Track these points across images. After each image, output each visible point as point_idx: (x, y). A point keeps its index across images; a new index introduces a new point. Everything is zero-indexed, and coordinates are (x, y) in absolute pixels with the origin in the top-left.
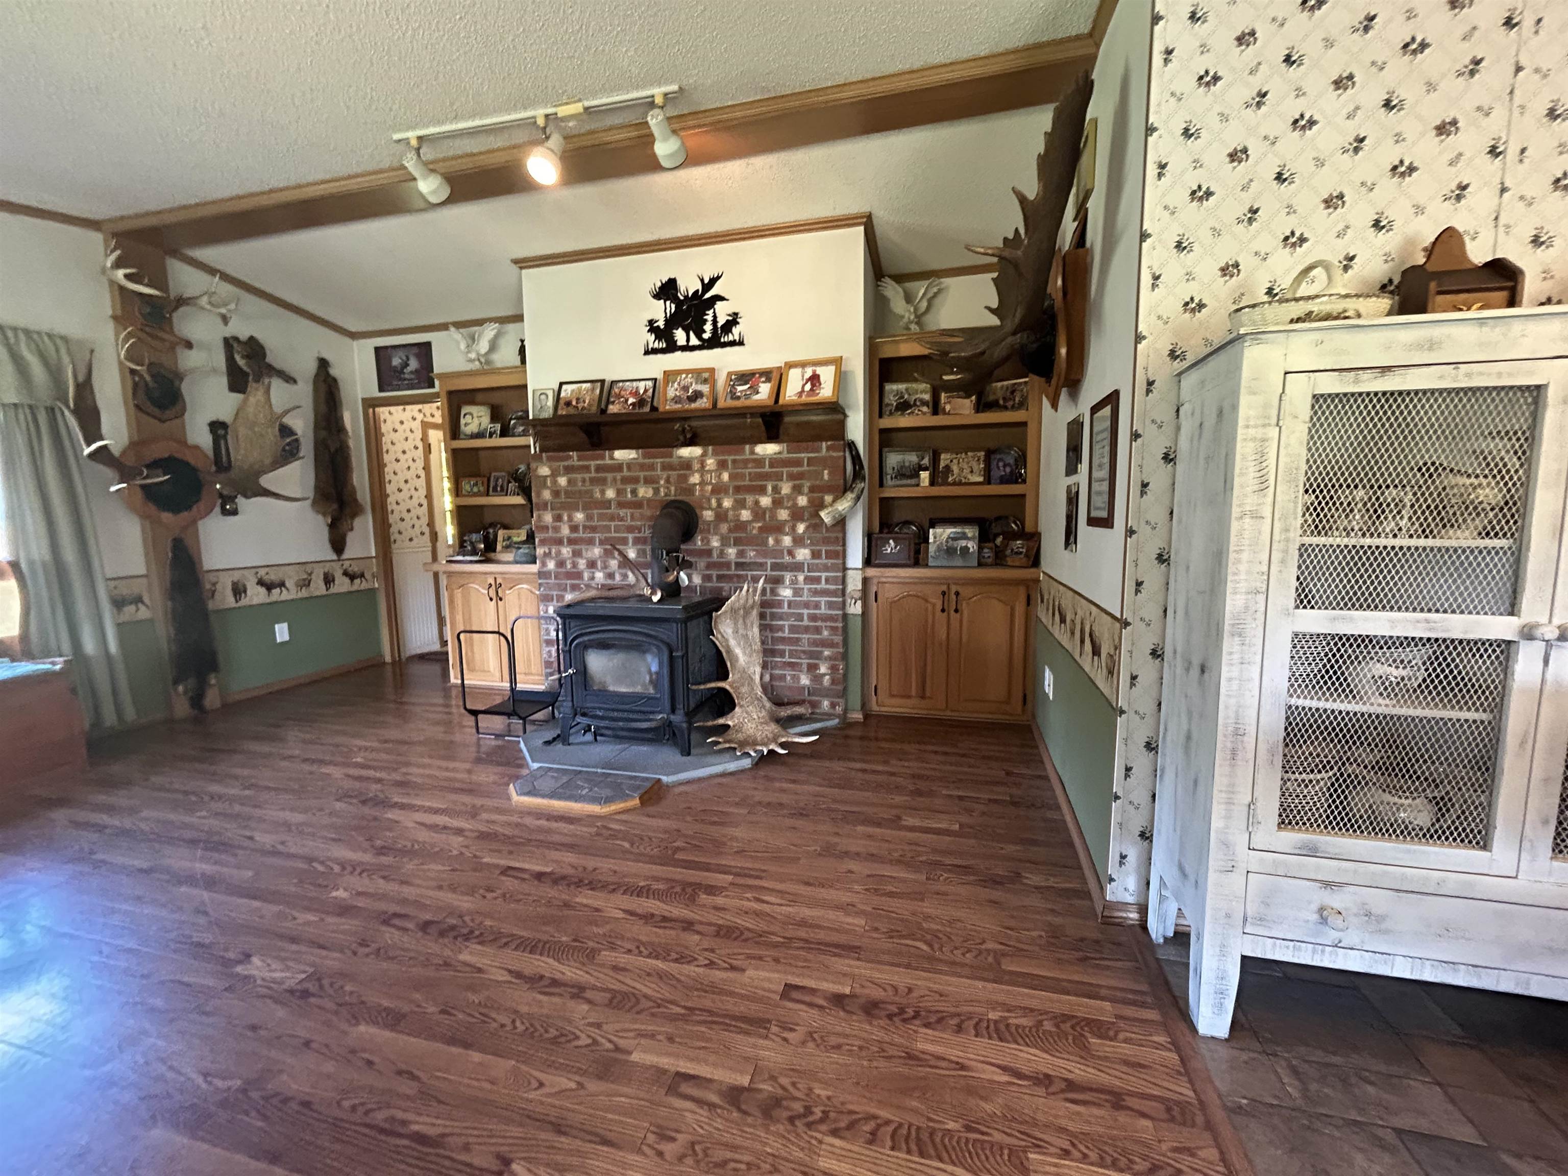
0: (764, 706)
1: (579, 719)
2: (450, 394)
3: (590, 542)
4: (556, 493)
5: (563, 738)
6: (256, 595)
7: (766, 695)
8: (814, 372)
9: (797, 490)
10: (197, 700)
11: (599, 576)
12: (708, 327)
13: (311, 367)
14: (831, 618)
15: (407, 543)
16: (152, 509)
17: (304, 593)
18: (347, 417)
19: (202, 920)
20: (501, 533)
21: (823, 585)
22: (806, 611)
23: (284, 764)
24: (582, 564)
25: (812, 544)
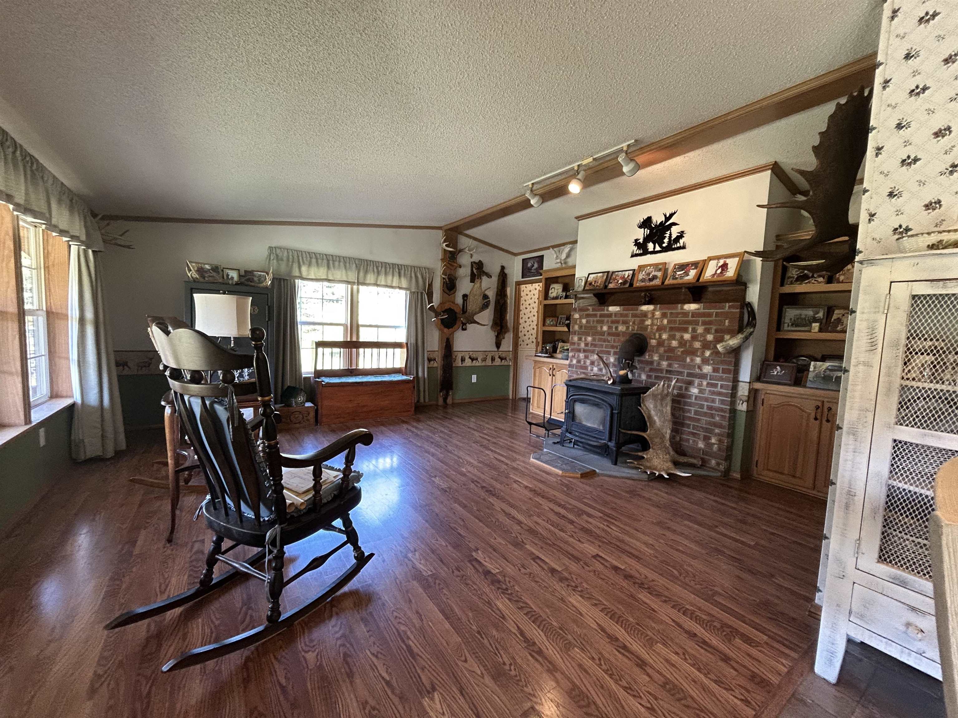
0: (669, 453)
1: (568, 435)
2: (547, 279)
3: (593, 352)
4: (581, 327)
5: (561, 443)
6: (468, 362)
7: (672, 447)
8: (725, 262)
9: (707, 331)
10: (445, 400)
11: (595, 369)
12: (666, 240)
13: (498, 270)
14: (722, 410)
15: (525, 346)
16: (442, 327)
17: (483, 364)
18: (508, 290)
19: (428, 464)
20: (560, 344)
21: (719, 389)
22: (706, 403)
23: (462, 427)
24: (588, 362)
25: (713, 364)
